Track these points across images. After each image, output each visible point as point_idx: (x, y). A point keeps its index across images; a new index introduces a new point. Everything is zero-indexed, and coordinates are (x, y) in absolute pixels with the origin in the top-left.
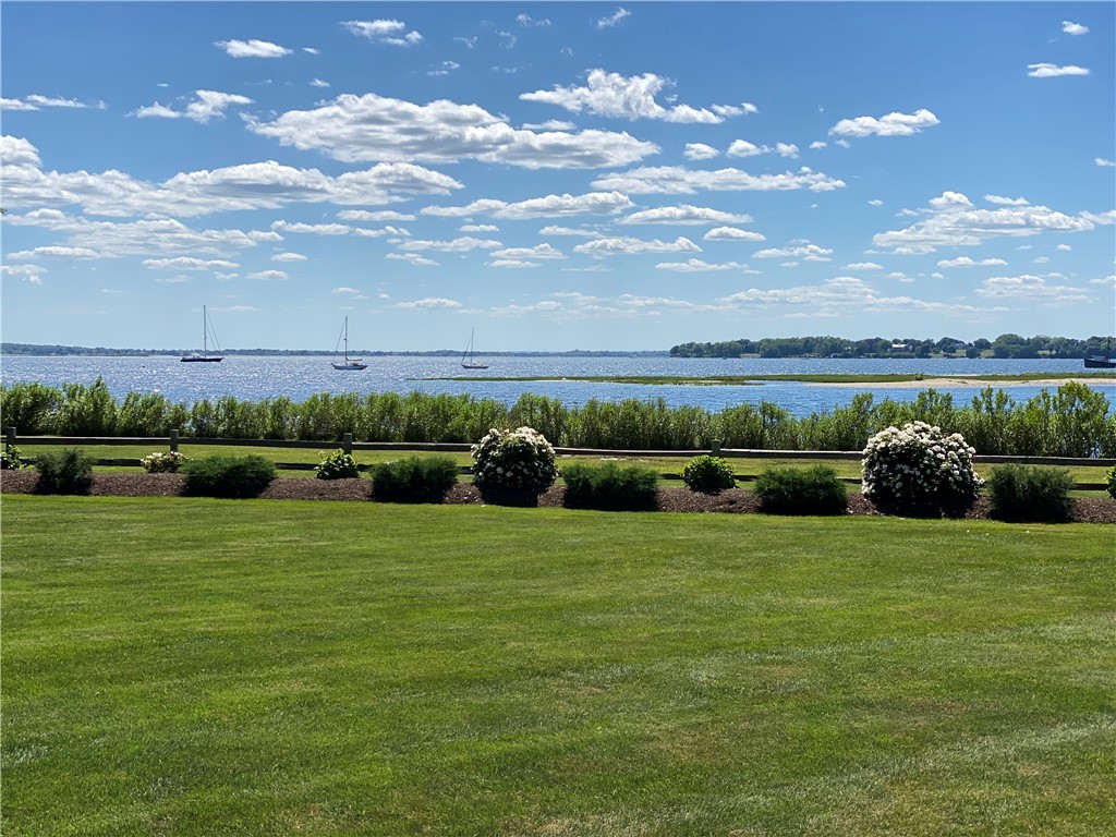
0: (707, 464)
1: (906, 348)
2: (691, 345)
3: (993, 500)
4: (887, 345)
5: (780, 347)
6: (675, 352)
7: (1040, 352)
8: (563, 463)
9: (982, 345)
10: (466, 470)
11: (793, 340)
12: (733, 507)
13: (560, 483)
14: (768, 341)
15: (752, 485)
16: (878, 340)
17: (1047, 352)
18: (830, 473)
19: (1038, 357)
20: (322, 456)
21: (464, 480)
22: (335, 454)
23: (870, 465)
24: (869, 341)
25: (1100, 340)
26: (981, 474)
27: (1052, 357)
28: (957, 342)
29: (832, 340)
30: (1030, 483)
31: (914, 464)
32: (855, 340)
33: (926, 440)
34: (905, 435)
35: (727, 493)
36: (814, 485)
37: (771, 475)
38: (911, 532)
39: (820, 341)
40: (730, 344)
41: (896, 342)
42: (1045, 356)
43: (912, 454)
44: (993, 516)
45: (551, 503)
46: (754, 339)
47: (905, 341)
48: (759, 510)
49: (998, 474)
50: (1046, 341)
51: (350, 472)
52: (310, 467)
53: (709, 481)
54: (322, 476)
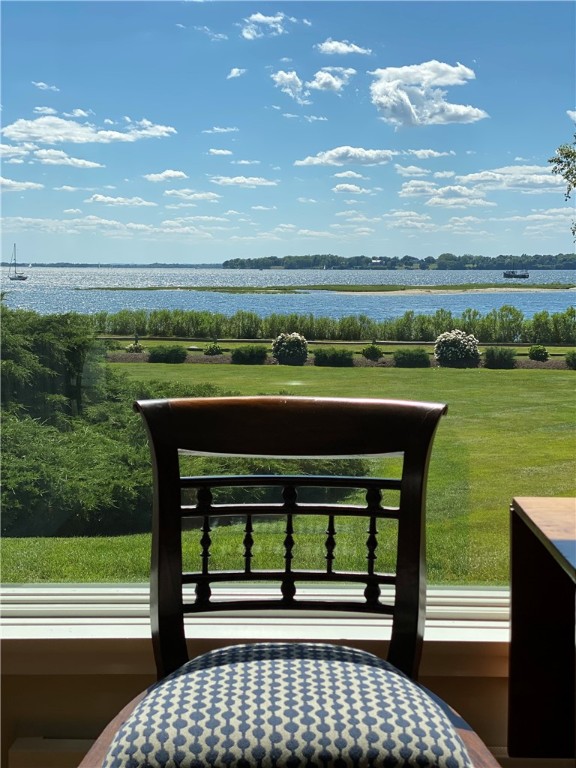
0: (373, 348)
1: (381, 263)
2: (238, 260)
3: (486, 361)
4: (368, 261)
5: (298, 262)
6: (228, 265)
7: (467, 266)
8: (310, 347)
9: (430, 260)
10: (271, 351)
11: (306, 257)
12: (384, 364)
13: (311, 356)
14: (289, 257)
15: (392, 356)
16: (362, 257)
17: (471, 266)
18: (423, 351)
19: (465, 269)
20: (206, 345)
21: (270, 355)
22: (212, 344)
23: (438, 347)
24: (357, 258)
25: (506, 257)
26: (480, 351)
27: (474, 269)
28: (414, 258)
29: (332, 257)
30: (500, 354)
31: (456, 347)
32: (348, 257)
33: (460, 337)
34: (452, 335)
35: (380, 360)
36: (417, 356)
37: (400, 352)
38: (458, 373)
39: (324, 257)
40: (264, 259)
41: (374, 258)
42: (470, 268)
43: (455, 343)
44: (486, 367)
45: (308, 364)
46: (280, 256)
47: (380, 258)
48: (395, 366)
49: (488, 351)
50: (470, 258)
51: (218, 352)
52: (201, 350)
53: (373, 355)
54: (206, 354)
